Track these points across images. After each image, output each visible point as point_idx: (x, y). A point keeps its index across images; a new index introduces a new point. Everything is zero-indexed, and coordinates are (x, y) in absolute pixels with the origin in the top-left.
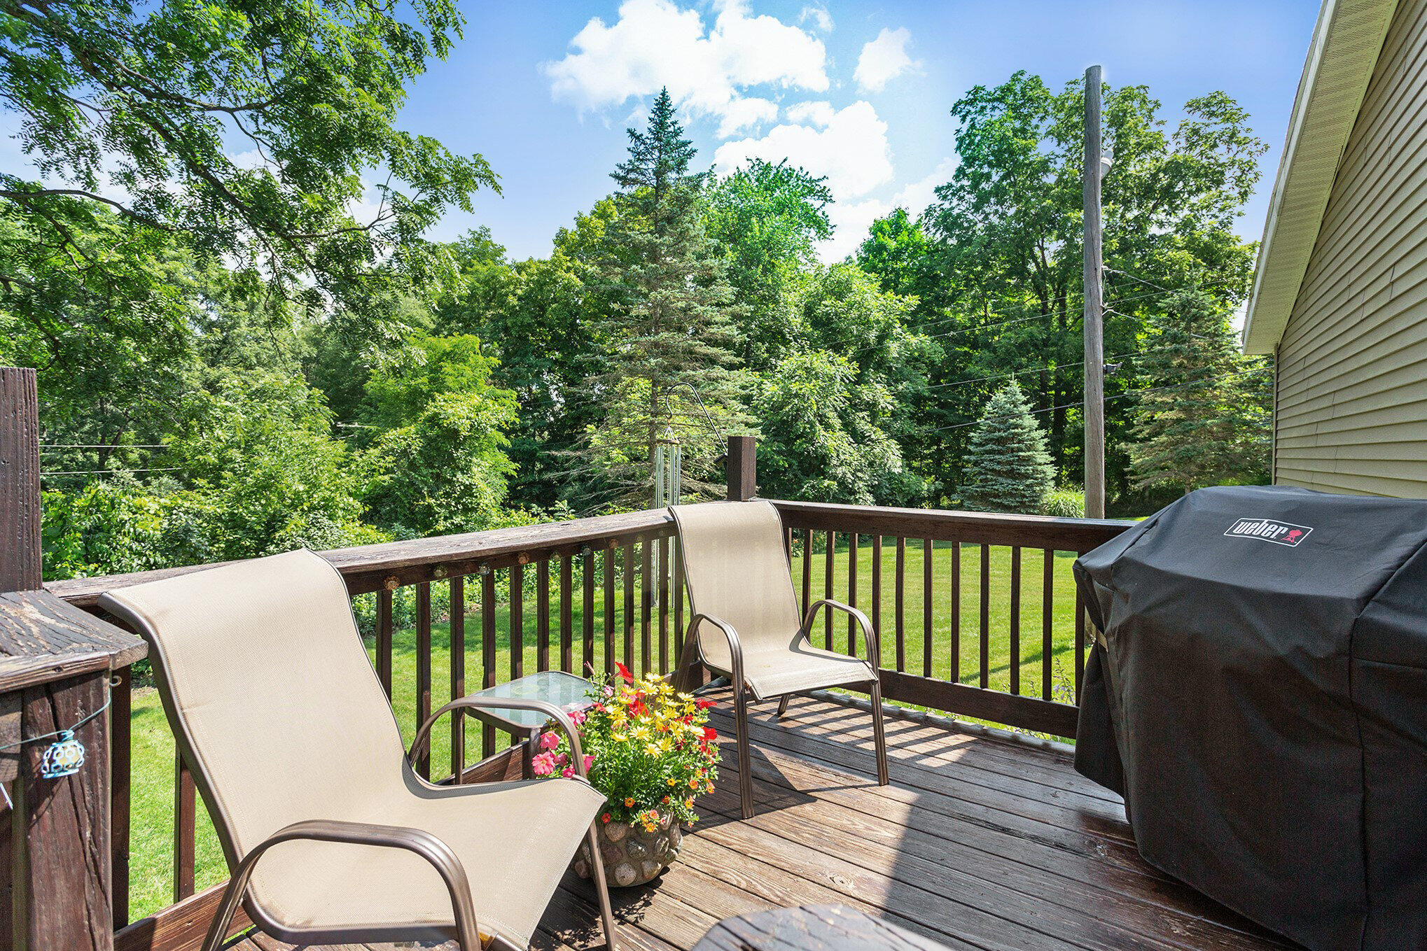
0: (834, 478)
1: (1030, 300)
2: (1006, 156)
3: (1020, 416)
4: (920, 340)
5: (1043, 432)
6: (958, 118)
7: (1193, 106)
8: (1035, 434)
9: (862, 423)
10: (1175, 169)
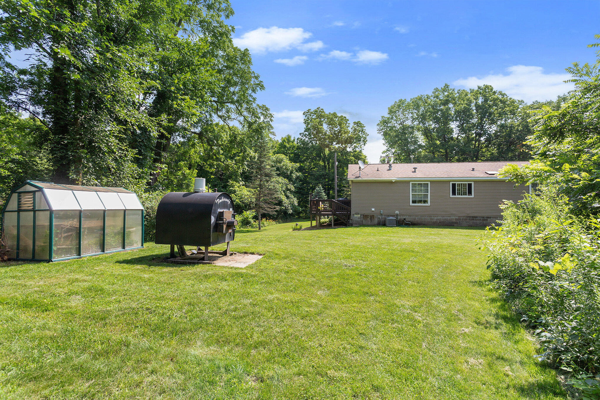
0: (284, 206)
1: (321, 163)
2: (316, 128)
3: (322, 193)
4: (299, 174)
5: (326, 196)
6: (304, 116)
7: (355, 123)
8: (325, 197)
9: (288, 193)
10: (351, 138)
